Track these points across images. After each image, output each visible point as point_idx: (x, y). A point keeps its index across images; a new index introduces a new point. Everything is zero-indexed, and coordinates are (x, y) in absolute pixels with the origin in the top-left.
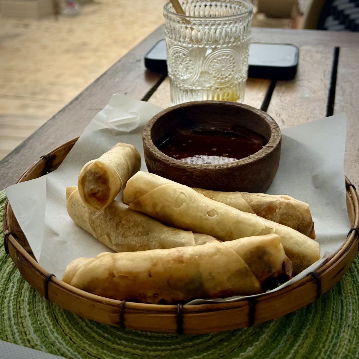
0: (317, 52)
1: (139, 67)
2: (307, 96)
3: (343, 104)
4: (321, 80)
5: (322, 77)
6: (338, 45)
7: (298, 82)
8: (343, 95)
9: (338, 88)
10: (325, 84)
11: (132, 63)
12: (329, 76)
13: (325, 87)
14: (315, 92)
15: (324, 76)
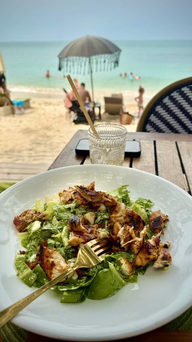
0: (147, 143)
1: (73, 153)
2: (146, 165)
3: (161, 168)
4: (151, 157)
5: (151, 156)
6: (155, 140)
7: (141, 159)
8: (161, 164)
9: (158, 161)
10: (153, 159)
11: (69, 151)
12: (154, 155)
13: (153, 160)
14: (149, 163)
15: (152, 155)
